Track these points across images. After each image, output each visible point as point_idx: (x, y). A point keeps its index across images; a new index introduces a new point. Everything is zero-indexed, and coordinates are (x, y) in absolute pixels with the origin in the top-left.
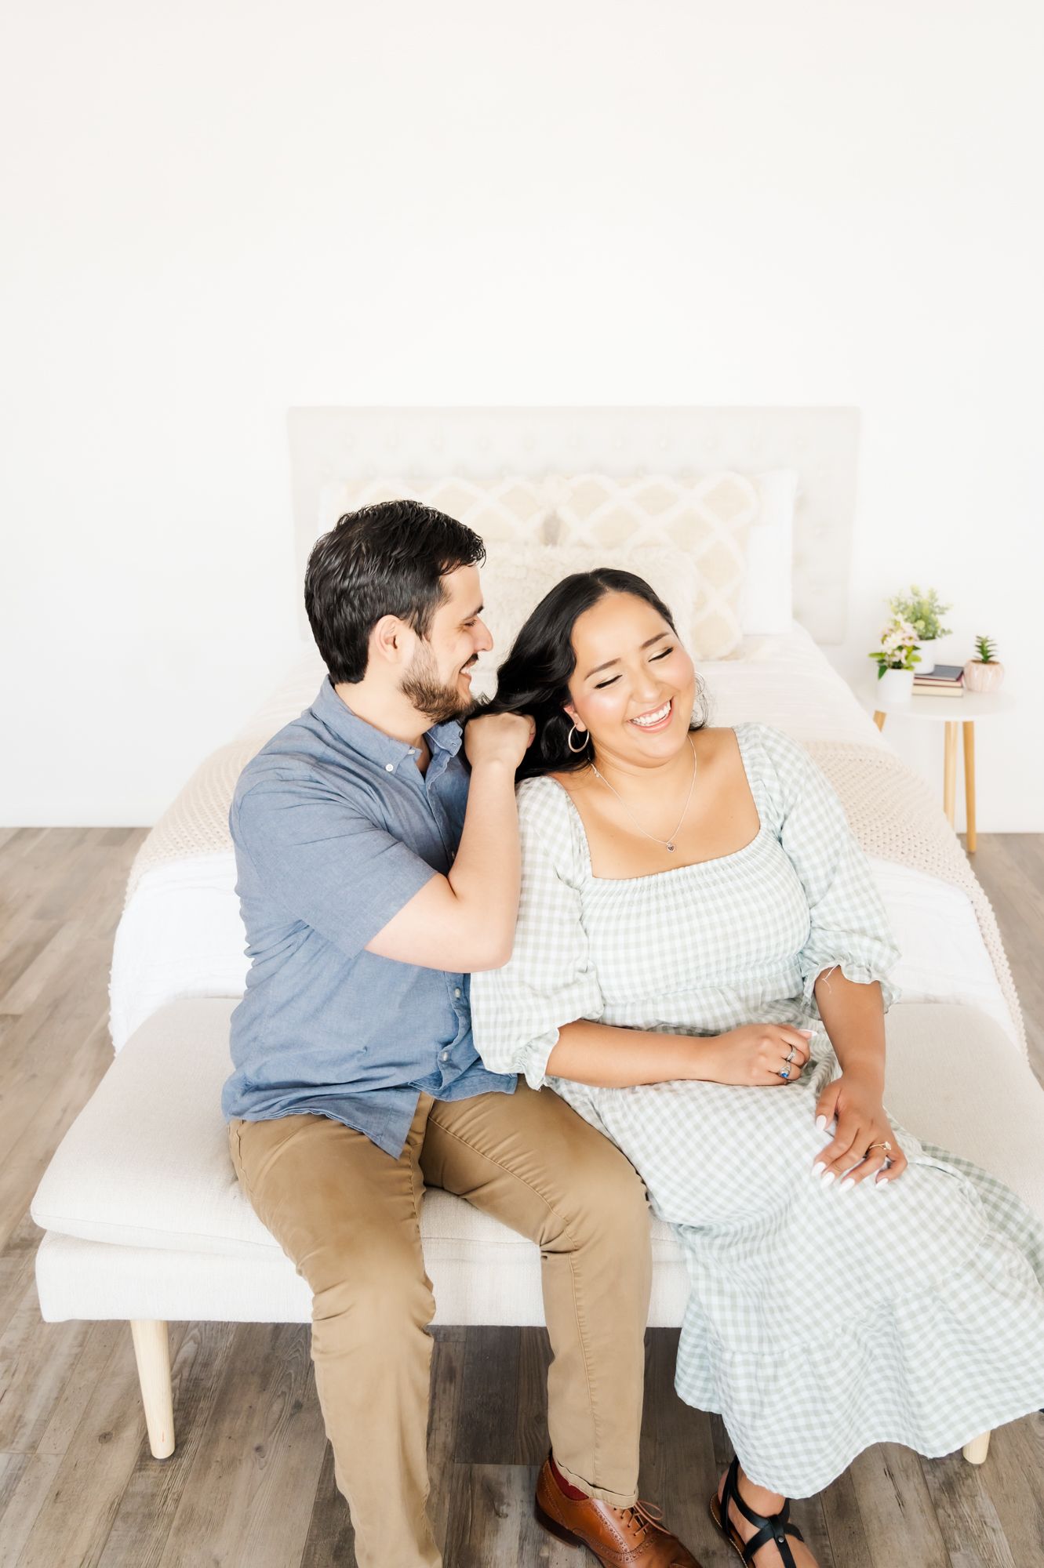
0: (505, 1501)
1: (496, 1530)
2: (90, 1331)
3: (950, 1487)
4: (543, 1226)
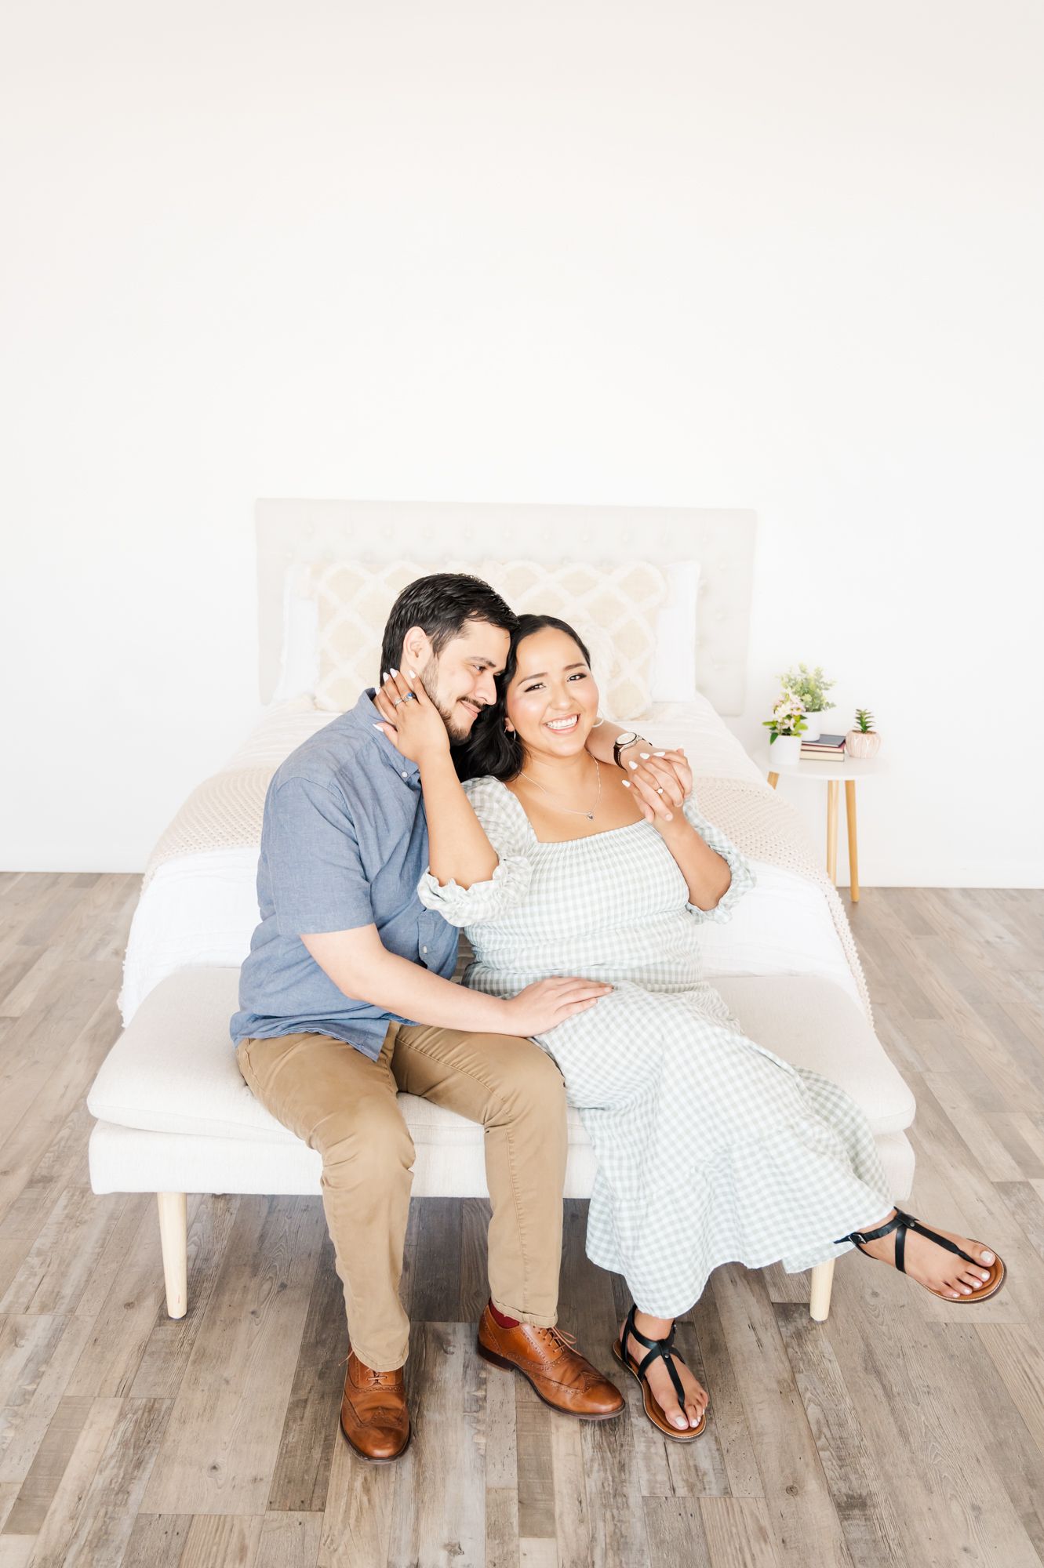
0: (452, 1344)
1: (445, 1362)
2: (108, 1237)
3: (798, 1335)
4: (485, 1107)
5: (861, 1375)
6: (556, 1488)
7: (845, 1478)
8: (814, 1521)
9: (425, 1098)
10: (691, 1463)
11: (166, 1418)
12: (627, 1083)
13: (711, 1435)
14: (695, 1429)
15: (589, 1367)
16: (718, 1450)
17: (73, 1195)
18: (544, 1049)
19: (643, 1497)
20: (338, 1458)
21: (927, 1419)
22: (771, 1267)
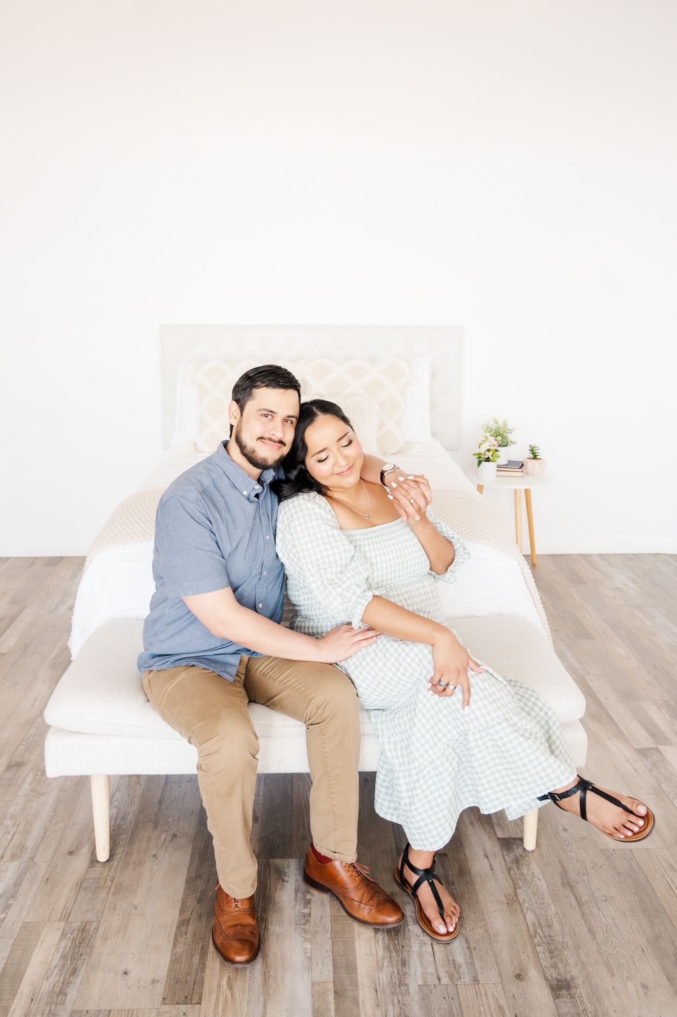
0: (287, 875)
1: (283, 888)
3: (517, 861)
4: (306, 712)
5: (560, 889)
6: (360, 980)
7: (555, 966)
8: (535, 1000)
9: (267, 706)
10: (451, 959)
11: (93, 935)
12: (399, 692)
13: (463, 936)
14: (452, 933)
15: (380, 890)
16: (468, 948)
17: (36, 775)
18: (343, 671)
19: (419, 986)
20: (211, 962)
21: (606, 919)
22: (496, 814)
